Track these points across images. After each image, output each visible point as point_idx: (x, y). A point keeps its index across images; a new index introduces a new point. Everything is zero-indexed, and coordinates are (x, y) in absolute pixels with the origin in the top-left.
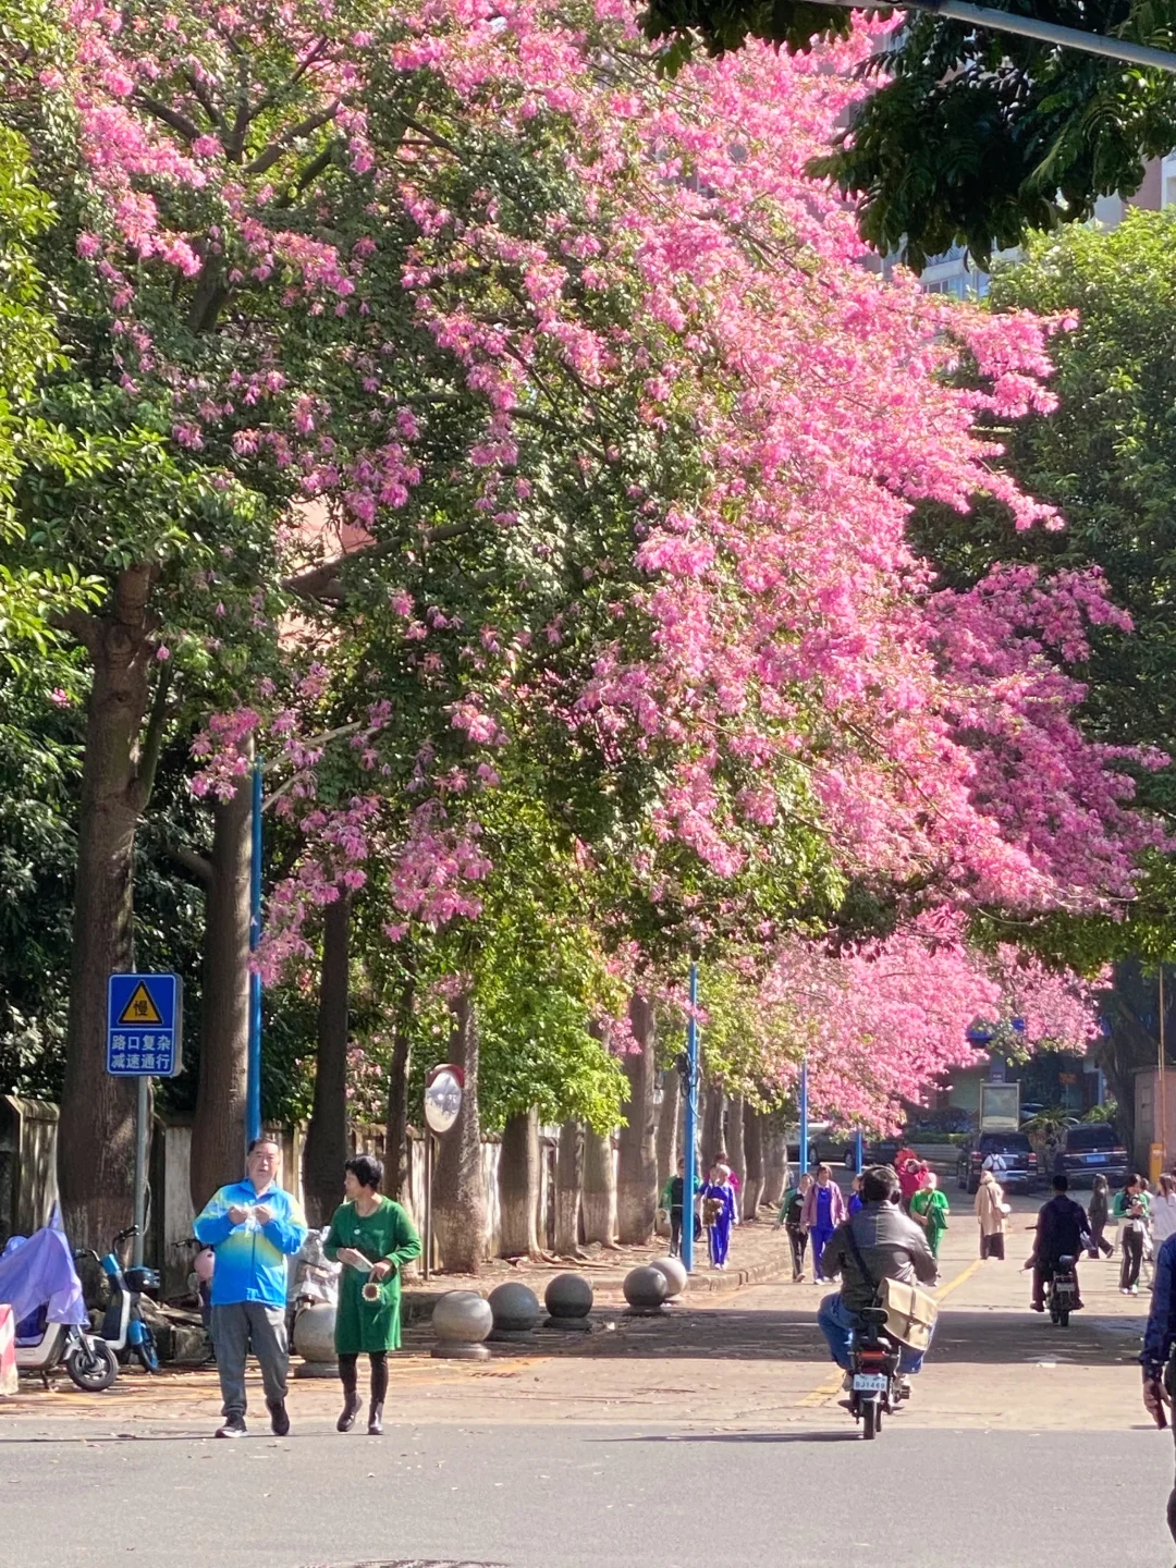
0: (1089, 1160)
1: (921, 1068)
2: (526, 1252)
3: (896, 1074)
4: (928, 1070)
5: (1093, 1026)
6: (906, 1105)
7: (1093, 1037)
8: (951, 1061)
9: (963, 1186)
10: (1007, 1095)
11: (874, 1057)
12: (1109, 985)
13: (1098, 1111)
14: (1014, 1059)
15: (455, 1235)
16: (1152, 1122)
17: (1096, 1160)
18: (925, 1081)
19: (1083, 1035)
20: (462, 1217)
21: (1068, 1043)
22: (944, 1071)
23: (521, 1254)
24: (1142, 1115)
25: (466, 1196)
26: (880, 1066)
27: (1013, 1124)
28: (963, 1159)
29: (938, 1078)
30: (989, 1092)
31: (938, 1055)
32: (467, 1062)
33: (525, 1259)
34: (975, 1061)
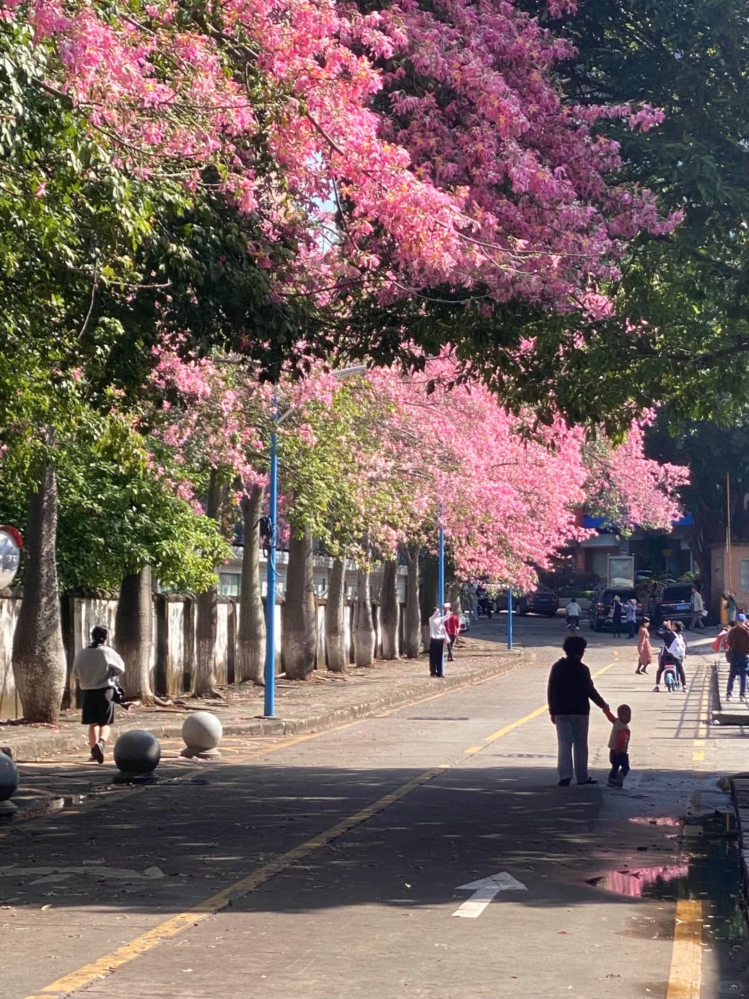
0: (679, 608)
1: (548, 542)
2: (138, 696)
3: (528, 547)
4: (553, 543)
5: (676, 512)
6: (539, 569)
7: (677, 519)
8: (570, 538)
9: (592, 627)
10: (626, 564)
11: (512, 535)
12: (687, 482)
13: (689, 576)
14: (620, 536)
15: (33, 686)
16: (723, 581)
17: (683, 608)
18: (551, 552)
19: (670, 519)
20: (40, 670)
21: (659, 525)
22: (565, 545)
23: (135, 699)
24: (716, 576)
25: (44, 650)
26: (516, 541)
27: (630, 584)
28: (593, 607)
29: (560, 549)
30: (614, 562)
31: (561, 533)
32: (45, 526)
33: (137, 703)
34: (588, 537)
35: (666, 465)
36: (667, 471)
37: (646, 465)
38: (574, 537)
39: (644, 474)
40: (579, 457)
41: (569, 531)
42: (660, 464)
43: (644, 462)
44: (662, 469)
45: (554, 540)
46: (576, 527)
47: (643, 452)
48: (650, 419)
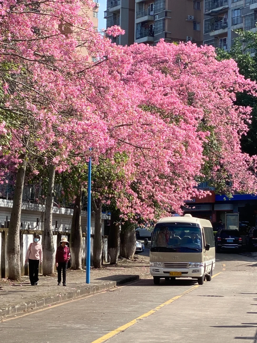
27: (237, 228)
30: (228, 217)
34: (205, 195)
35: (254, 156)
36: (254, 160)
37: (242, 156)
38: (196, 195)
39: (241, 161)
40: (202, 149)
41: (194, 192)
42: (250, 156)
43: (241, 154)
44: (252, 158)
45: (184, 197)
46: (198, 190)
47: (240, 149)
48: (245, 131)
